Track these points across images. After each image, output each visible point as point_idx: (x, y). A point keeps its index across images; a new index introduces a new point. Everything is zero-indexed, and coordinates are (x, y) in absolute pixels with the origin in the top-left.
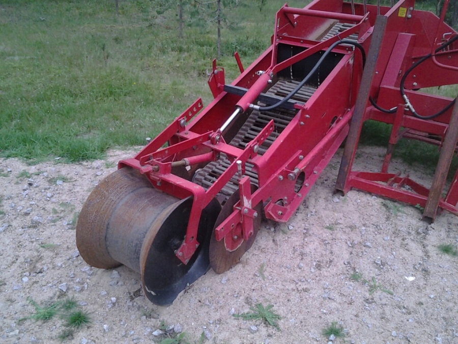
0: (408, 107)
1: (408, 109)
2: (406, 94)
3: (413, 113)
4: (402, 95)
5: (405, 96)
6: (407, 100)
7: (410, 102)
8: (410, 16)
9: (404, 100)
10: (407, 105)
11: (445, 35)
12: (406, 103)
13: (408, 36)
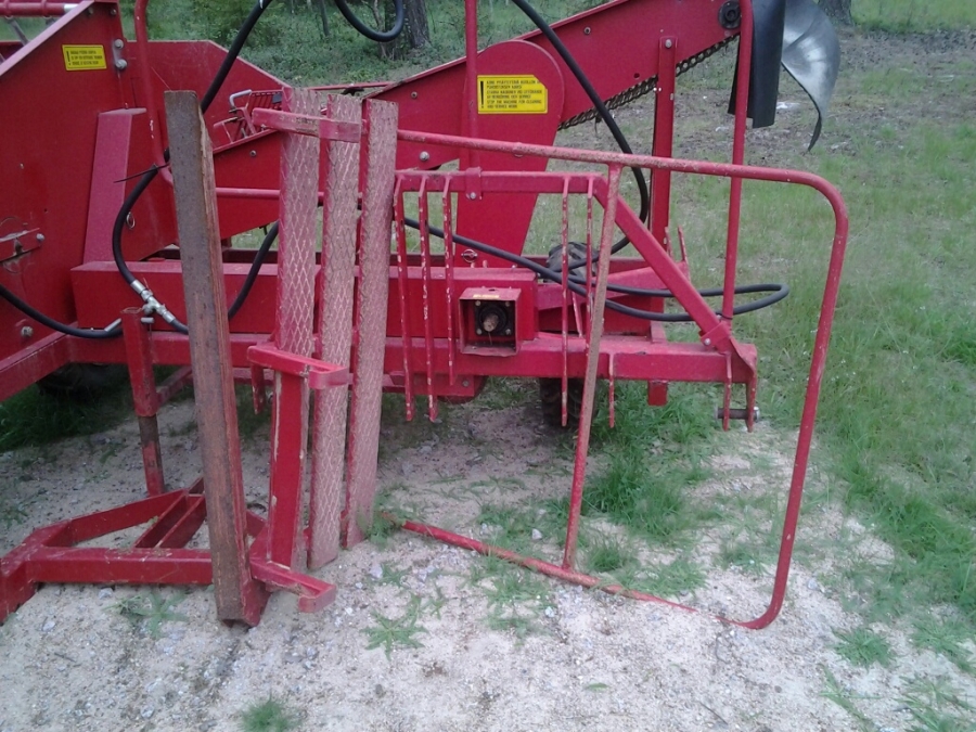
0: (154, 313)
1: (150, 320)
2: (139, 276)
3: (172, 324)
4: (130, 282)
5: (137, 284)
6: (147, 295)
7: (154, 296)
8: (122, 63)
9: (138, 295)
10: (148, 307)
11: (235, 99)
12: (147, 302)
13: (124, 117)
